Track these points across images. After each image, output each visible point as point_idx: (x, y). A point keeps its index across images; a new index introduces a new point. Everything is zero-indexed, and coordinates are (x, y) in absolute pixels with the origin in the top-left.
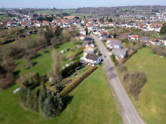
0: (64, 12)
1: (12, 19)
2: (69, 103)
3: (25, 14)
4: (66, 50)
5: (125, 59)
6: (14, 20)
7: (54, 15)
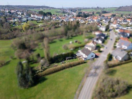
0: (105, 10)
1: (64, 15)
2: (41, 83)
3: (74, 12)
4: (74, 41)
5: (124, 62)
6: (65, 16)
7: (95, 13)
